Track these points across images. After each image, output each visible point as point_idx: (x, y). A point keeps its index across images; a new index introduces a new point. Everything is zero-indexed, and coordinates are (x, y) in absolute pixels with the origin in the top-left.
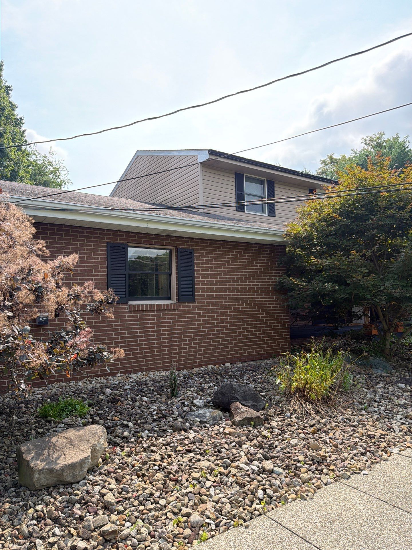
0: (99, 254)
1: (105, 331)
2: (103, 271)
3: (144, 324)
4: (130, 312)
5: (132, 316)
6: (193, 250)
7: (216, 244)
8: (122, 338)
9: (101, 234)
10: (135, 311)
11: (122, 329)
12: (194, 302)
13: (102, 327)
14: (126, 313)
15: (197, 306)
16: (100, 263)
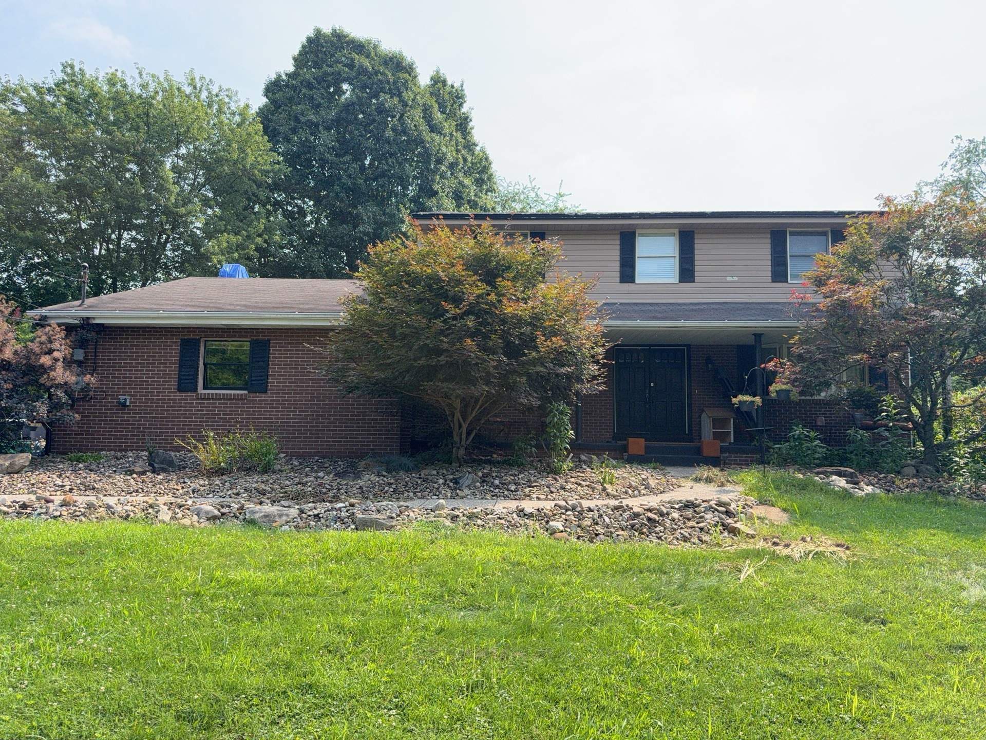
0: (174, 349)
1: (175, 414)
2: (176, 364)
3: (211, 411)
4: (198, 399)
5: (200, 403)
6: (269, 341)
7: (299, 333)
8: (189, 421)
9: (176, 332)
10: (202, 399)
11: (189, 414)
12: (266, 392)
13: (173, 410)
14: (194, 400)
15: (269, 397)
16: (174, 357)
